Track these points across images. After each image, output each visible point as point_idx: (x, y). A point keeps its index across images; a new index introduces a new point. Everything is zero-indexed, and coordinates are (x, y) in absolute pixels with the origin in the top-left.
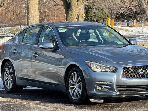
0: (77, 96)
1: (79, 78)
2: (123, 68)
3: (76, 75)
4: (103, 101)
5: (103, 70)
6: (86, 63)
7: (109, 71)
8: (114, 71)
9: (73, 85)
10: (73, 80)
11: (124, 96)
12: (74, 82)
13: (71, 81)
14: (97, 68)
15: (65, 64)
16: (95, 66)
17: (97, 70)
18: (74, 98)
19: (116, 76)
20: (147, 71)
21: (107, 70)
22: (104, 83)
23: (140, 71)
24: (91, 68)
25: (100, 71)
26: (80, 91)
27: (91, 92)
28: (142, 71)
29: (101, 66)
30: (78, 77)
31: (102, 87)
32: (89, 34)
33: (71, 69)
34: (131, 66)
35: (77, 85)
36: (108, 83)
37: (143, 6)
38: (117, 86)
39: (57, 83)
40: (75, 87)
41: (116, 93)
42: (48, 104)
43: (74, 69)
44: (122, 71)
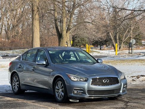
0: (61, 97)
1: (63, 85)
2: (92, 79)
3: (60, 83)
4: (78, 101)
5: (79, 80)
6: (67, 75)
7: (82, 80)
8: (86, 81)
9: (58, 90)
10: (58, 87)
11: (93, 98)
12: (59, 88)
13: (57, 87)
14: (75, 79)
15: (53, 76)
16: (73, 77)
17: (75, 80)
18: (59, 99)
19: (87, 84)
20: (108, 81)
21: (81, 80)
22: (79, 89)
23: (104, 81)
24: (70, 78)
25: (76, 80)
26: (63, 94)
27: (70, 94)
28: (105, 81)
29: (77, 77)
30: (61, 84)
31: (78, 92)
32: (70, 55)
33: (57, 79)
34: (98, 77)
35: (61, 90)
36: (82, 89)
37: (111, 37)
38: (88, 91)
39: (48, 88)
40: (60, 91)
41: (87, 96)
42: (41, 103)
43: (59, 79)
44: (91, 80)
